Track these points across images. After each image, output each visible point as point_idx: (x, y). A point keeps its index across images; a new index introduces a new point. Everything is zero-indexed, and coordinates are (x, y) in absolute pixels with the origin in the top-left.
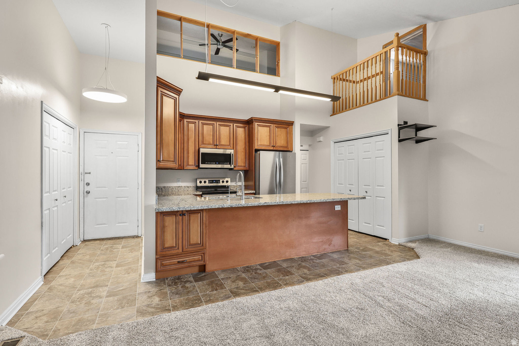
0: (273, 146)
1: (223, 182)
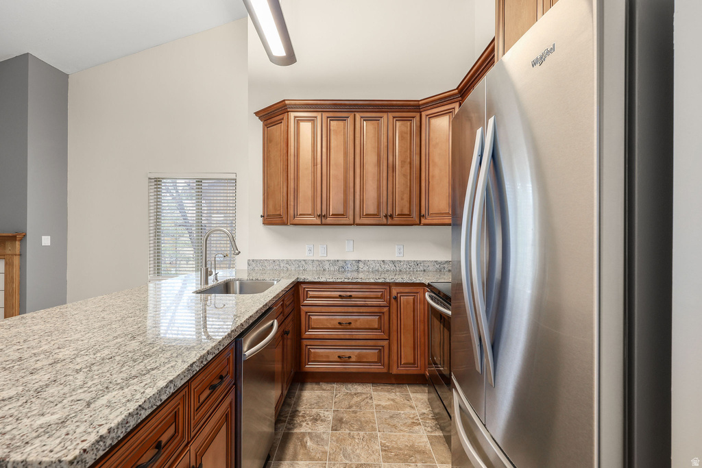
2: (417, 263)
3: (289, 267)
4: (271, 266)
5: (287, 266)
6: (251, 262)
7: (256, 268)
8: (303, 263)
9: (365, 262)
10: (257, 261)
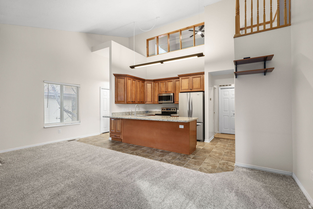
0: (191, 89)
1: (172, 110)
6: (113, 113)
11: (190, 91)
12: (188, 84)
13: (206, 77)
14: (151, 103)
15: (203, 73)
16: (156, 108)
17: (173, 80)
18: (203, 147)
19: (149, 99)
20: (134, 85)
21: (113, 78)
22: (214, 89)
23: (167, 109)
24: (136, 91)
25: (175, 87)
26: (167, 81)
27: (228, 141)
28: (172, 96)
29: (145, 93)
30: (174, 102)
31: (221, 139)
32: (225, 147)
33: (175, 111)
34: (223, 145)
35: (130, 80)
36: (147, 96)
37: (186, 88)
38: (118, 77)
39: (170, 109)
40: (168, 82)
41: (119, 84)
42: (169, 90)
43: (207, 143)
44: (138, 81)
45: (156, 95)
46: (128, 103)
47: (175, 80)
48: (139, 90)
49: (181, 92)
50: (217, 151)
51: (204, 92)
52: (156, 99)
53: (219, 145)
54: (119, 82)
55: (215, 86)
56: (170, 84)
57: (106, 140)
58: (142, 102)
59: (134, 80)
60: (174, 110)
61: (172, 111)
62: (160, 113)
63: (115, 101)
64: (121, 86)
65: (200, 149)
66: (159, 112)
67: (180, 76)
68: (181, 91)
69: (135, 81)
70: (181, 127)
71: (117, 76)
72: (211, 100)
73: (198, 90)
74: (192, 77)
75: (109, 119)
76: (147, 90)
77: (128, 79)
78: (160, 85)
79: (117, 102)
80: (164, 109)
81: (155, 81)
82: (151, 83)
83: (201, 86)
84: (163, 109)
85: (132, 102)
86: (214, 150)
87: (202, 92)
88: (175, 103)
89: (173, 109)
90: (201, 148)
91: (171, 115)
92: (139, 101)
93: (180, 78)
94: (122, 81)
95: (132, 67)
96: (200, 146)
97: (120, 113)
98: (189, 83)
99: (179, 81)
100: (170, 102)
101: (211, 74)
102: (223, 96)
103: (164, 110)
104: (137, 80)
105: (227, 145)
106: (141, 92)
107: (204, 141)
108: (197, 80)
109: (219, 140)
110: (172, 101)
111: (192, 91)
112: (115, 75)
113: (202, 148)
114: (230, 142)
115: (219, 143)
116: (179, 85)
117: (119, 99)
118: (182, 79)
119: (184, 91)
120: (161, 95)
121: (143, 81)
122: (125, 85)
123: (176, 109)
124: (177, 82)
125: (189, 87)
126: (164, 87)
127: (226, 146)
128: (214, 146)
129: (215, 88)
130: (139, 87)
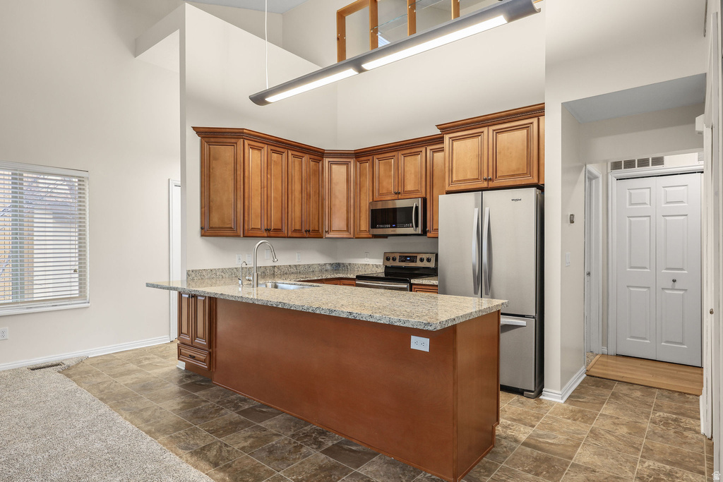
2: (309, 266)
3: (224, 275)
4: (209, 275)
5: (223, 274)
6: (191, 272)
7: (195, 278)
8: (235, 270)
9: (279, 267)
10: (196, 271)
11: (485, 185)
12: (475, 160)
13: (552, 126)
14: (345, 235)
15: (537, 111)
16: (367, 255)
17: (423, 149)
18: (530, 431)
19: (339, 222)
20: (275, 170)
21: (194, 142)
22: (590, 180)
23: (403, 259)
24: (287, 192)
25: (429, 175)
26: (400, 153)
27: (649, 400)
28: (417, 208)
29: (323, 199)
30: (424, 232)
31: (617, 388)
32: (636, 439)
33: (432, 265)
34: (627, 424)
35: (259, 149)
36: (330, 209)
37: (469, 177)
38: (212, 140)
39: (413, 259)
40: (405, 155)
41: (214, 164)
42: (409, 187)
43: (551, 404)
44: (295, 156)
45: (362, 205)
46: (249, 234)
47: (429, 148)
48: (297, 187)
49: (448, 193)
50: (597, 461)
51: (541, 188)
52: (364, 224)
53: (607, 424)
54: (216, 159)
55: (593, 168)
56: (412, 165)
57: (166, 370)
58: (311, 232)
59: (275, 152)
60: (429, 260)
61: (419, 264)
62: (380, 271)
63: (202, 228)
64: (224, 173)
65: (516, 441)
66: (377, 266)
67: (446, 129)
68: (448, 188)
69: (281, 153)
70: (420, 344)
71: (210, 136)
72: (572, 222)
73: (518, 183)
74: (491, 128)
75: (175, 294)
76: (330, 190)
77: (253, 148)
78: (376, 168)
79: (210, 230)
80: (391, 256)
81: (361, 155)
82: (347, 164)
83: (529, 163)
84: (388, 259)
85: (268, 230)
86: (584, 456)
87: (533, 190)
88: (429, 235)
89: (425, 256)
90: (523, 433)
91: (413, 281)
92: (298, 227)
93: (447, 137)
94: (226, 153)
95: (259, 99)
96: (520, 421)
97: (223, 271)
98: (480, 156)
99: (442, 150)
100: (410, 230)
101: (572, 112)
102: (628, 206)
103: (394, 259)
104: (290, 152)
105: (647, 425)
106: (309, 196)
107: (540, 393)
108: (512, 141)
109: (608, 393)
110: (417, 226)
111: (492, 184)
112: (200, 131)
113: (523, 438)
114: (659, 408)
115: (607, 409)
116: (443, 167)
117: (216, 221)
118: (454, 139)
119: (463, 187)
120: (380, 206)
121: (318, 154)
122: (239, 168)
123: (433, 259)
124: (438, 156)
125: (481, 172)
126: (390, 176)
127: (640, 431)
128: (585, 429)
129: (591, 178)
130: (297, 178)
